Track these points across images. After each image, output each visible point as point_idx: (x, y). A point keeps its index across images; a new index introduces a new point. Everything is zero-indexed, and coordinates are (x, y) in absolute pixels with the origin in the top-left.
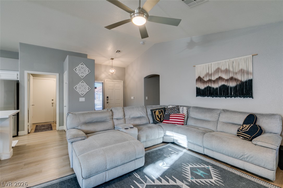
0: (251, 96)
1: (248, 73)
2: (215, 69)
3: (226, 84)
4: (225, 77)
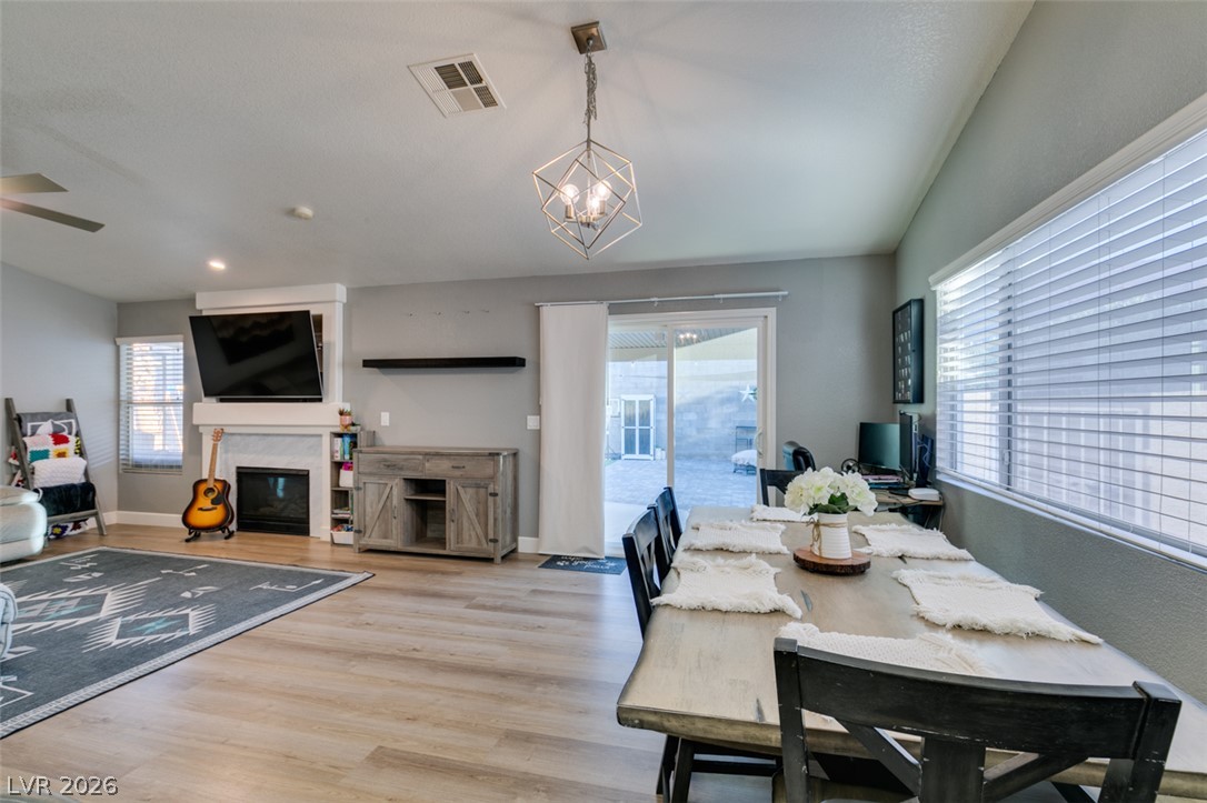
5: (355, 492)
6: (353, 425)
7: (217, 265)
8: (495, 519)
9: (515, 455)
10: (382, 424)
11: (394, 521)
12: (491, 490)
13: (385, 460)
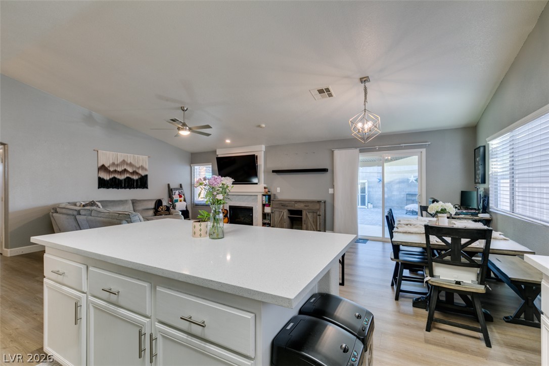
0: (147, 188)
1: (146, 170)
2: (121, 161)
3: (130, 176)
4: (130, 170)
5: (271, 214)
6: (269, 192)
7: (228, 141)
8: (320, 224)
9: (325, 202)
10: (278, 191)
11: (285, 224)
12: (318, 214)
13: (281, 203)
